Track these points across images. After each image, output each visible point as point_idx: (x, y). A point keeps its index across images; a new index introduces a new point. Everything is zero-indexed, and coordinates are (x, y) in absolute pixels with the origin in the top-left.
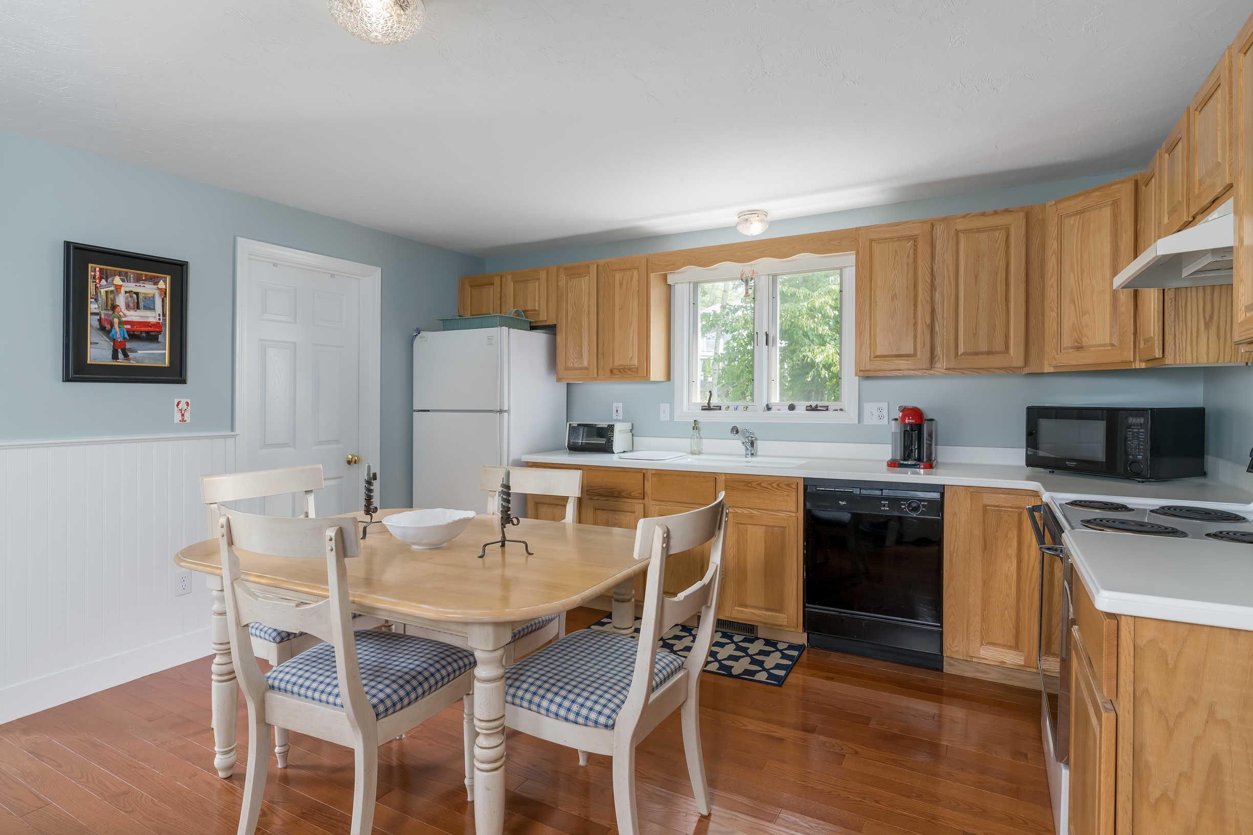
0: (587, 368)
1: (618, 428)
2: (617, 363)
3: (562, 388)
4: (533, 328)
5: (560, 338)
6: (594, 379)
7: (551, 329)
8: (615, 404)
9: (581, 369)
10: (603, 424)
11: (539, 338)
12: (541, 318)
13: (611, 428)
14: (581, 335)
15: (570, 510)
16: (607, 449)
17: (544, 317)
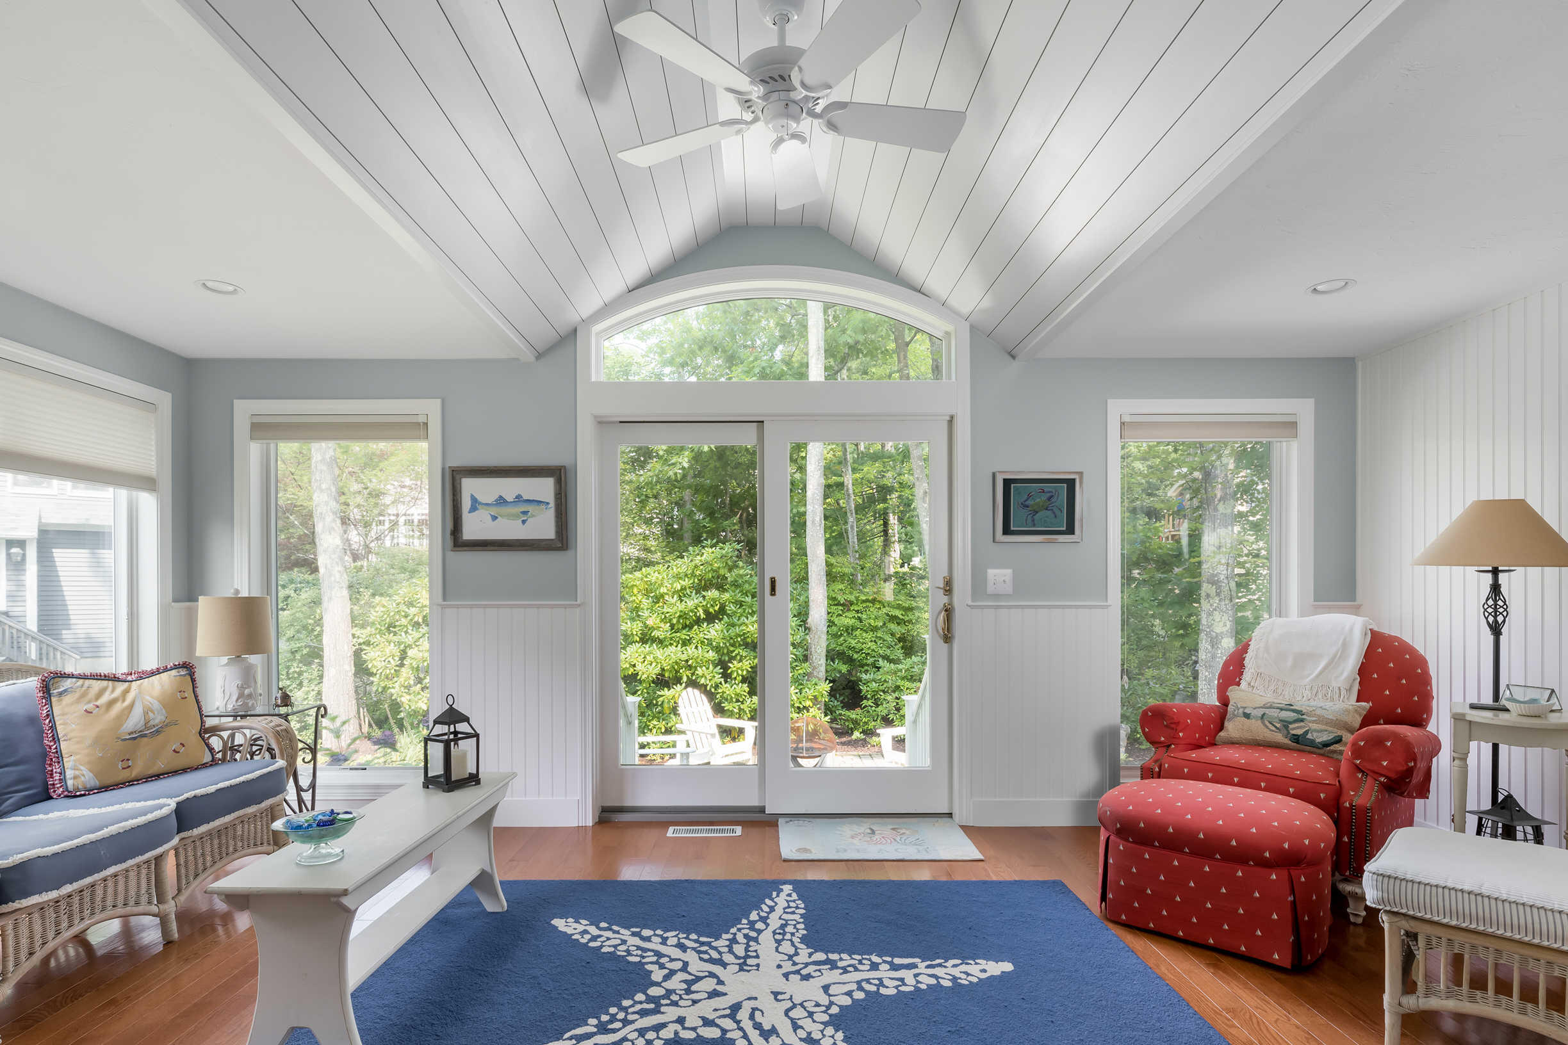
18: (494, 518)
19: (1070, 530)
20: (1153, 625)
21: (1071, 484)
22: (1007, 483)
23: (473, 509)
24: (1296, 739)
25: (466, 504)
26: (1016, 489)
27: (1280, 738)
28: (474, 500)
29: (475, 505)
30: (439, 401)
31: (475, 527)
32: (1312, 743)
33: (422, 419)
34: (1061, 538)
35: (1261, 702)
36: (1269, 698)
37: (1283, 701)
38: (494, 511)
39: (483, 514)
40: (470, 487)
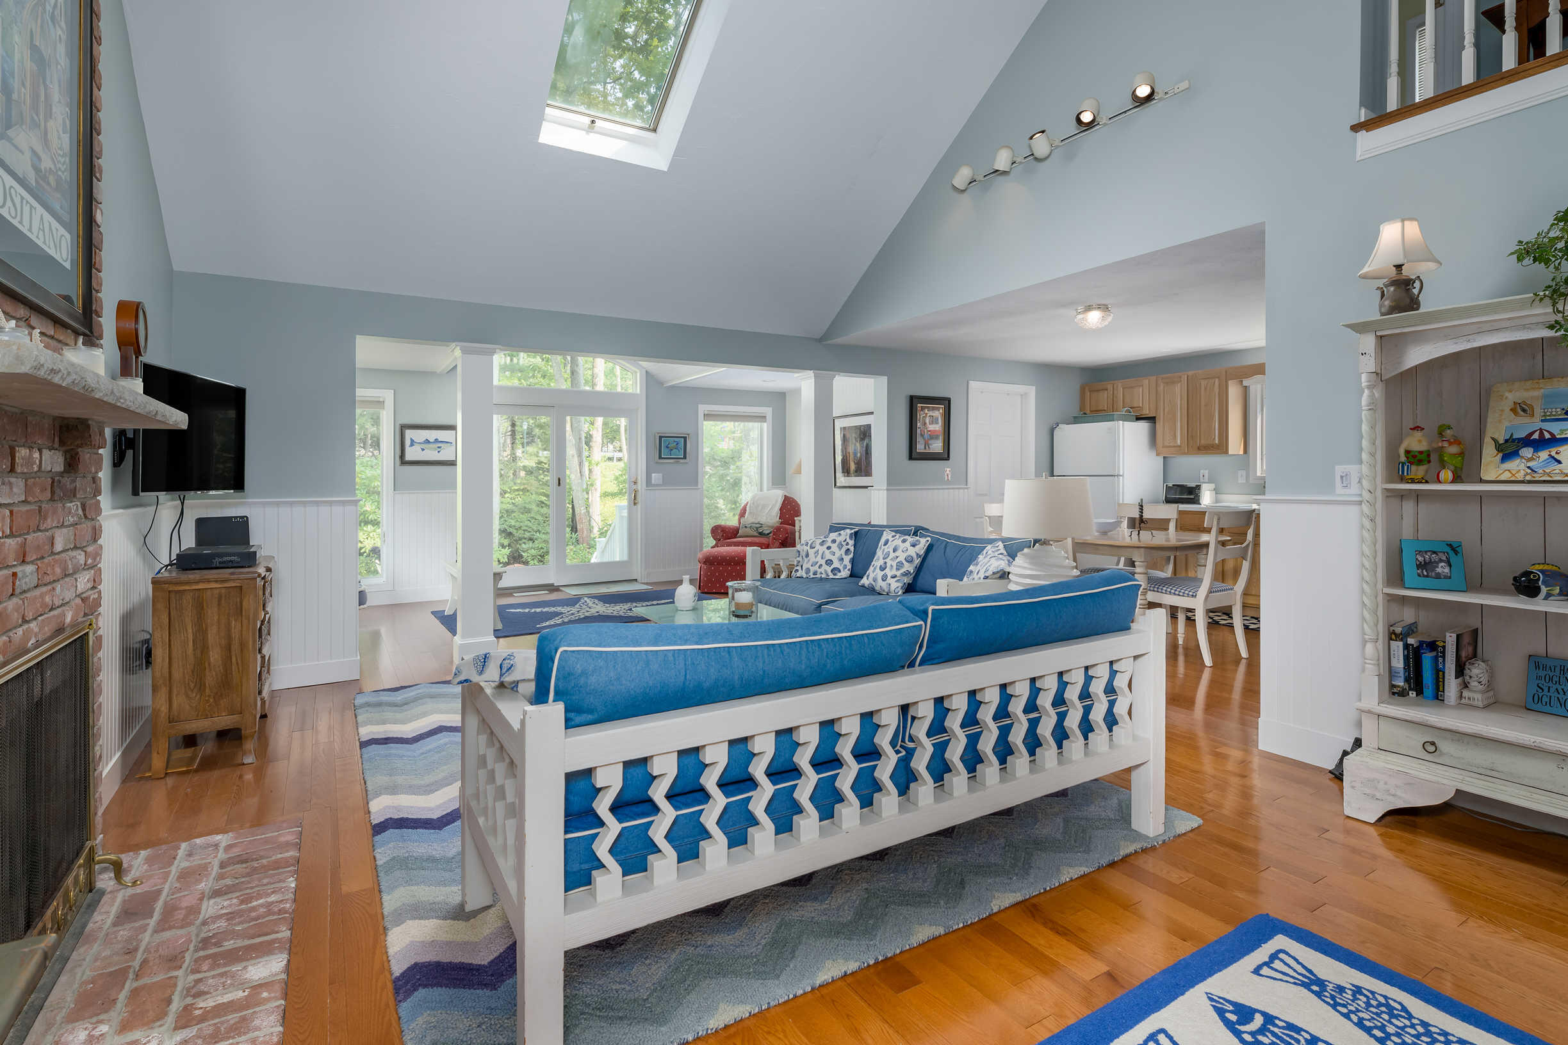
0: (1180, 446)
1: (1204, 487)
2: (1203, 442)
3: (1161, 459)
4: (1138, 419)
5: (1159, 425)
6: (1184, 453)
7: (1152, 419)
8: (1202, 471)
9: (1174, 447)
10: (1193, 485)
11: (1143, 426)
12: (1144, 412)
13: (1198, 487)
14: (1175, 424)
15: (1172, 526)
16: (1196, 501)
17: (1146, 412)
18: (423, 450)
19: (685, 458)
20: (718, 503)
21: (685, 438)
22: (661, 437)
23: (412, 445)
24: (760, 533)
25: (408, 442)
26: (665, 441)
27: (755, 534)
28: (412, 441)
29: (412, 443)
30: (393, 391)
31: (412, 454)
32: (764, 534)
33: (381, 400)
34: (682, 461)
35: (750, 522)
36: (753, 520)
37: (756, 521)
38: (423, 446)
39: (417, 448)
40: (409, 434)
